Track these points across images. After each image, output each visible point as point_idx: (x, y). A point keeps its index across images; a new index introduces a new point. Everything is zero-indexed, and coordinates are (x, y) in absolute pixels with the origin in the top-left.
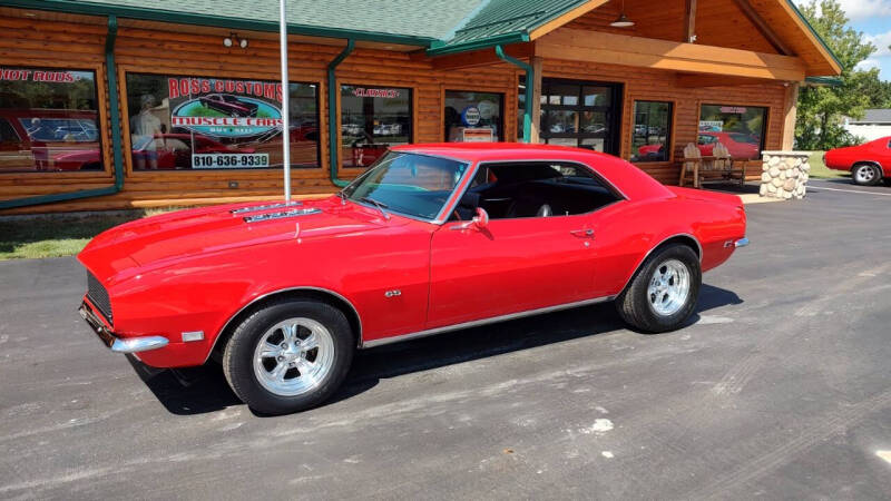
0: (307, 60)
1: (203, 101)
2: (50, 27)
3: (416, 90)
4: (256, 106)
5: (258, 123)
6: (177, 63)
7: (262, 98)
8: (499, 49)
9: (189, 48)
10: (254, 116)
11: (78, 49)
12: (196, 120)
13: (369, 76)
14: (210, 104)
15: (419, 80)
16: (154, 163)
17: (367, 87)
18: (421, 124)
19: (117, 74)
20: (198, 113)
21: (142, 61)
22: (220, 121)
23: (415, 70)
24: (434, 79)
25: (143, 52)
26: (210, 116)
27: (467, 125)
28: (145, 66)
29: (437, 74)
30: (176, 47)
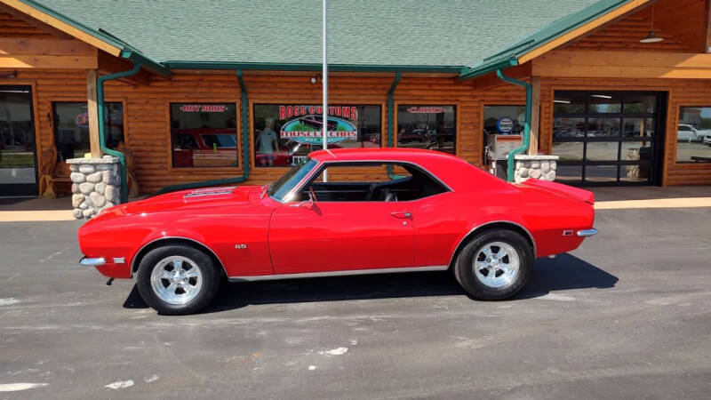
0: (373, 89)
1: (301, 121)
2: (211, 78)
3: (458, 107)
4: (336, 123)
5: (338, 134)
6: (285, 96)
7: (340, 117)
8: (499, 73)
9: (292, 86)
10: (335, 130)
11: (226, 90)
12: (296, 133)
13: (420, 98)
14: (305, 122)
15: (462, 99)
16: (271, 162)
17: (419, 106)
18: (463, 132)
19: (248, 105)
20: (297, 128)
21: (264, 96)
22: (312, 134)
23: (458, 90)
24: (475, 97)
25: (264, 90)
26: (305, 130)
27: (501, 133)
28: (264, 99)
29: (477, 93)
30: (284, 85)
